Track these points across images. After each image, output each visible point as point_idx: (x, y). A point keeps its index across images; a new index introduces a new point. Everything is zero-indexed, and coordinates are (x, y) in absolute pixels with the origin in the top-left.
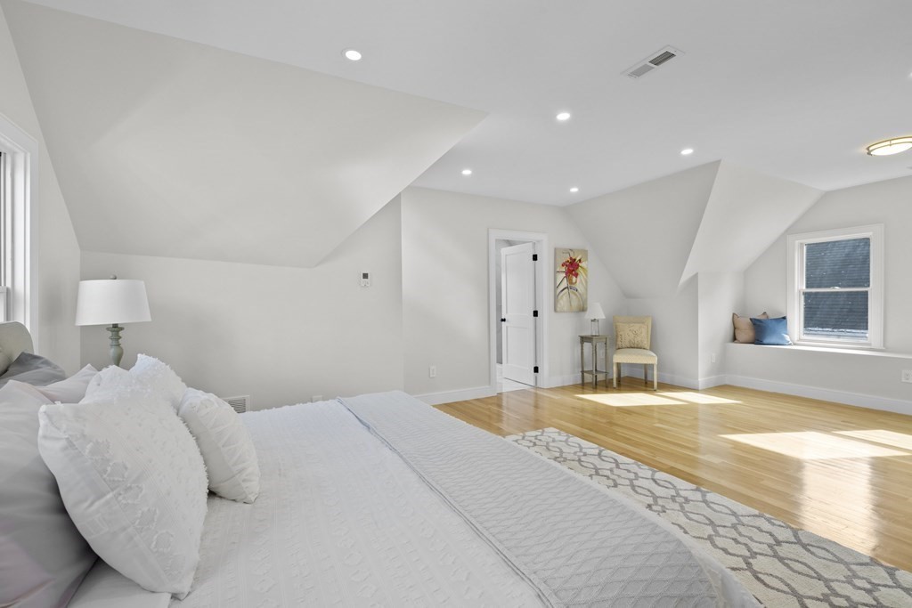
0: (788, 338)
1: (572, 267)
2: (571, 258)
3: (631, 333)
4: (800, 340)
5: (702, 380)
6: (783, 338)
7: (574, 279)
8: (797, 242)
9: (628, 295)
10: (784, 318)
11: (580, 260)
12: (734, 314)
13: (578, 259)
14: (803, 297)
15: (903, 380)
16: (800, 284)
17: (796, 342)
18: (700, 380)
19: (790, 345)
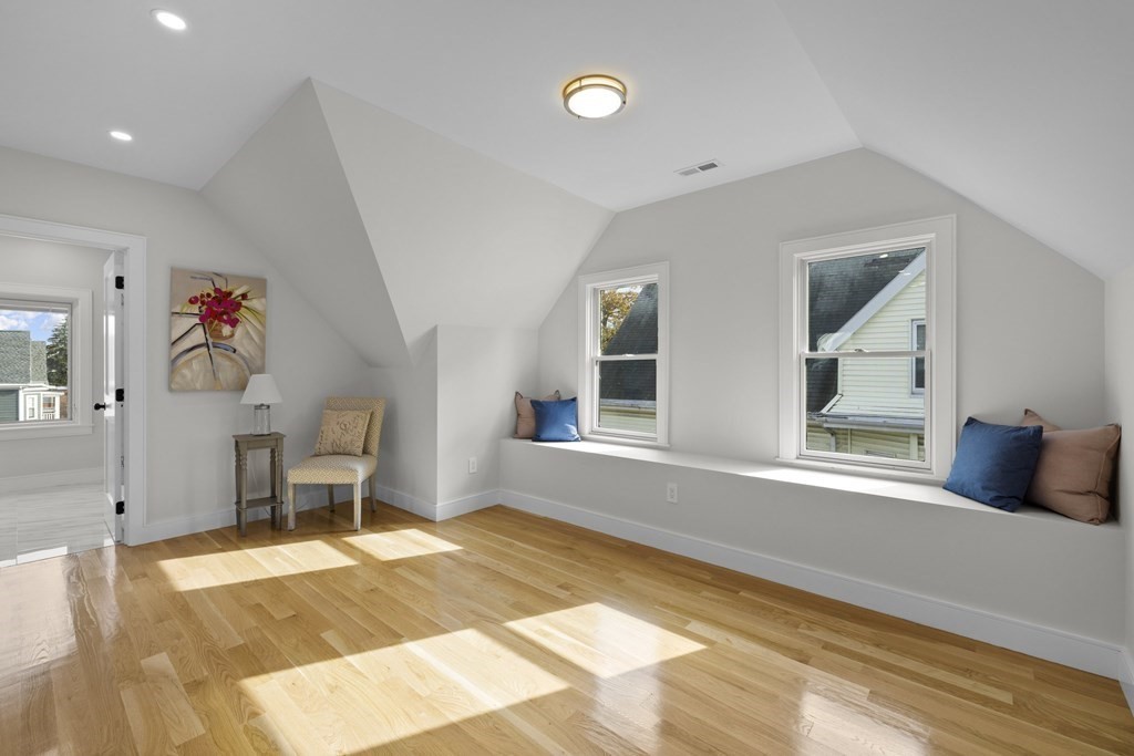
0: (574, 430)
1: (219, 308)
2: (217, 290)
3: (337, 428)
4: (593, 432)
5: (444, 504)
6: (567, 431)
7: (226, 330)
8: (589, 287)
9: (368, 363)
10: (574, 400)
11: (244, 296)
12: (517, 393)
13: (238, 292)
14: (597, 369)
15: (670, 500)
16: (593, 351)
17: (586, 435)
18: (439, 504)
19: (576, 440)
